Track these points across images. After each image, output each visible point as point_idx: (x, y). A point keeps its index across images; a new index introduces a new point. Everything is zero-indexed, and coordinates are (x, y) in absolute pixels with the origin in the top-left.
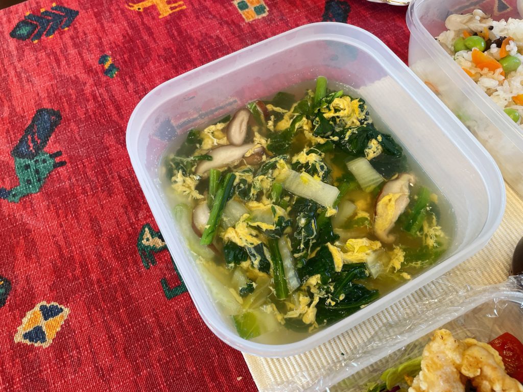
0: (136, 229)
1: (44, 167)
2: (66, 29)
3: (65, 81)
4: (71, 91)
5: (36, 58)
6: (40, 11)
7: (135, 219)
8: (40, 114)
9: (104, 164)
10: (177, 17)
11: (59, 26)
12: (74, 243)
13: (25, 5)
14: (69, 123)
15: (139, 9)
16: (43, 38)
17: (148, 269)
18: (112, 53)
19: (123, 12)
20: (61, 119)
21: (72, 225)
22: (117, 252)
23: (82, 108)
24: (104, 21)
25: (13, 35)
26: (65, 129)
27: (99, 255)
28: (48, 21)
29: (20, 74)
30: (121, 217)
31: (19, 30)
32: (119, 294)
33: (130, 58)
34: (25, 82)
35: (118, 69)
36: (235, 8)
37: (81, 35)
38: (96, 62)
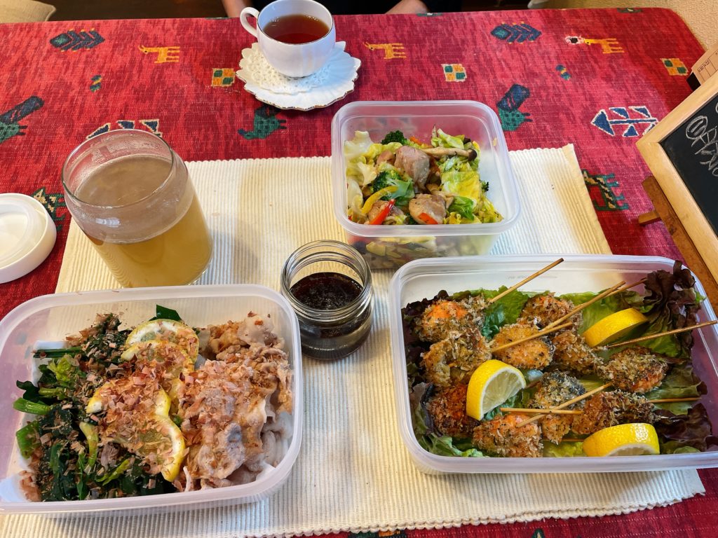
1: (11, 132)
2: (88, 49)
3: (61, 82)
5: (55, 62)
6: (80, 30)
8: (32, 99)
9: (47, 143)
10: (166, 66)
11: (85, 46)
13: (74, 24)
14: (45, 111)
15: (146, 52)
16: (70, 50)
18: (105, 75)
19: (134, 49)
20: (42, 106)
23: (59, 104)
24: (116, 53)
26: (40, 114)
28: (81, 40)
29: (38, 69)
30: (33, 177)
31: (58, 39)
33: (114, 84)
34: (37, 75)
35: (101, 87)
36: (211, 74)
37: (95, 56)
38: (90, 78)
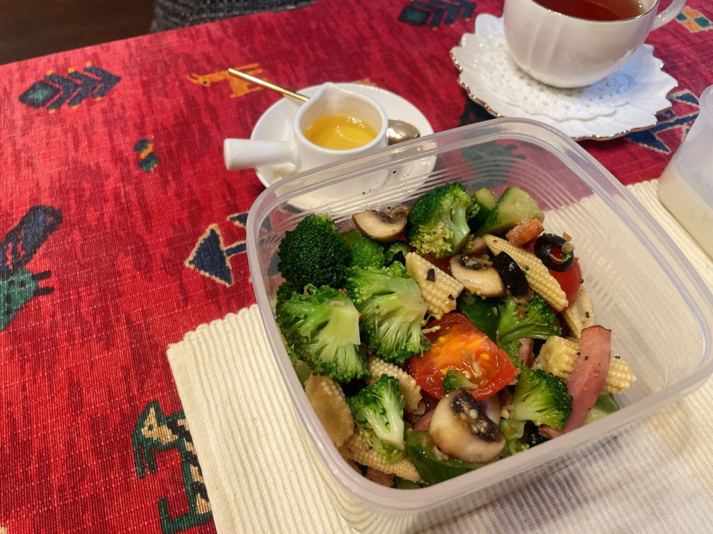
0: (136, 407)
1: (20, 293)
2: (99, 99)
3: (79, 170)
4: (85, 185)
5: (48, 134)
6: (67, 71)
7: (138, 391)
8: (34, 213)
9: (109, 297)
11: (89, 94)
12: (37, 418)
13: (49, 61)
14: (71, 230)
15: (205, 83)
16: (64, 107)
17: (143, 477)
18: (155, 137)
19: (182, 84)
20: (62, 222)
21: (40, 388)
22: (100, 443)
23: (95, 210)
24: (154, 94)
25: (23, 98)
26: (64, 238)
27: (71, 445)
28: (76, 86)
29: (19, 153)
30: (117, 384)
31: (34, 92)
32: (87, 516)
34: (23, 165)
35: (160, 160)
37: (118, 109)
38: (130, 149)
